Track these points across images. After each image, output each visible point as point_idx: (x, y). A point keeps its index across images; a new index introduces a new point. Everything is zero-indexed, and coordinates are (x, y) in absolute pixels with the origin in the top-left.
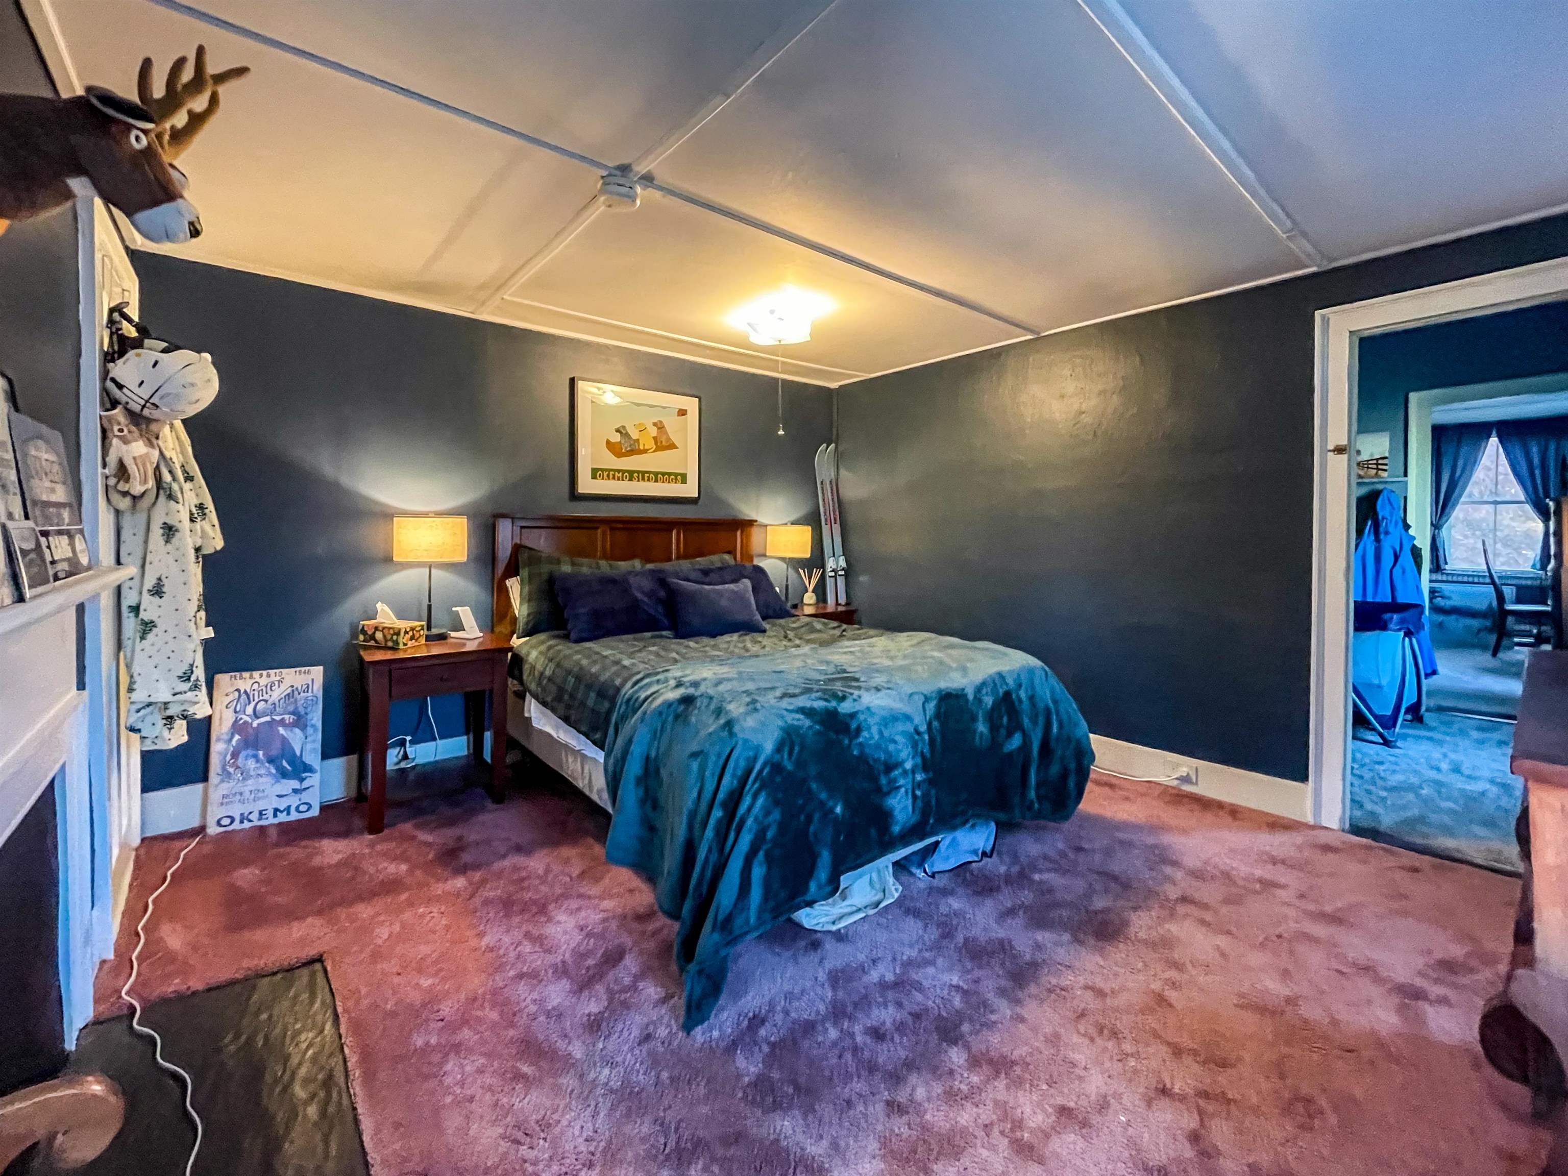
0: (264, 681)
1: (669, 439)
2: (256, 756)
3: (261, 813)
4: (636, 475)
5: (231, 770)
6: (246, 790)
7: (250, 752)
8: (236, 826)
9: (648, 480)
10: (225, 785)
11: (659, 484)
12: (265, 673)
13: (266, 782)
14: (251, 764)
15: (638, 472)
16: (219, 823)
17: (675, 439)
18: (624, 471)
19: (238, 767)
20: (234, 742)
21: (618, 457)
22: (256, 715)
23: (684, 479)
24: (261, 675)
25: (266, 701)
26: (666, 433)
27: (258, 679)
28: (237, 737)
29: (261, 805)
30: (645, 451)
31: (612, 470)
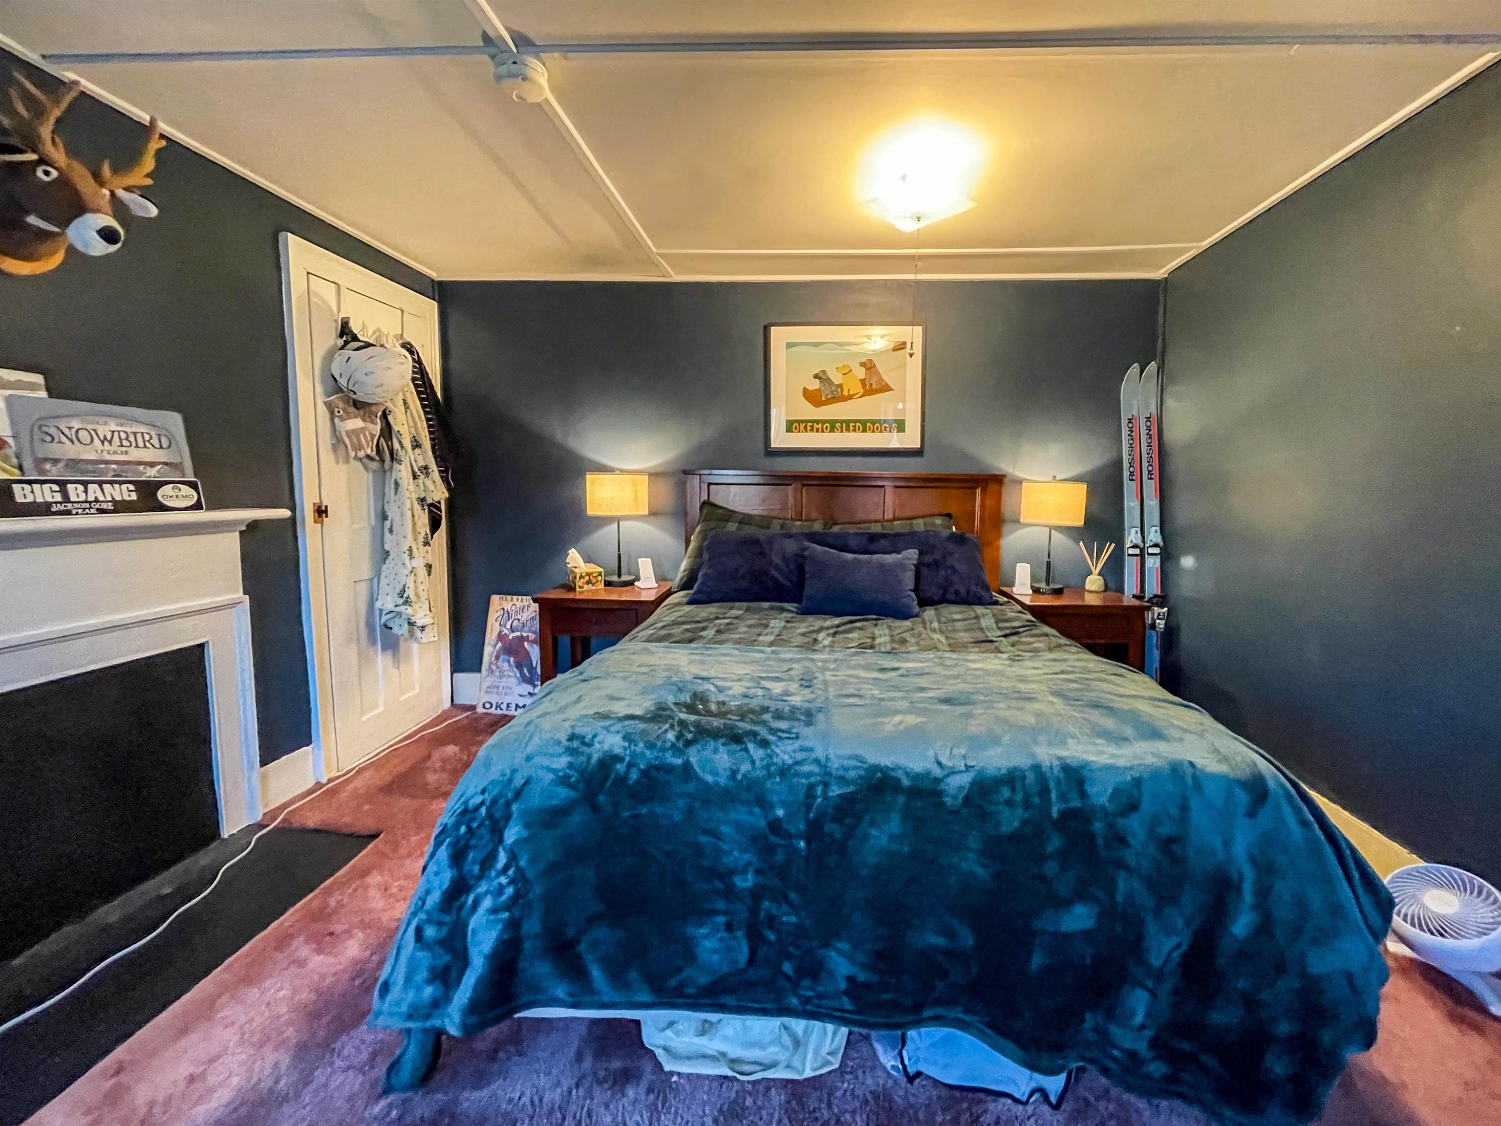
0: (519, 604)
1: (881, 379)
2: (509, 662)
3: (508, 704)
4: (839, 424)
5: (494, 668)
6: (501, 685)
7: (506, 657)
8: (493, 711)
9: (854, 430)
10: (489, 679)
11: (869, 434)
12: (520, 598)
13: (513, 682)
14: (506, 666)
15: (841, 422)
16: (484, 707)
17: (888, 378)
18: (824, 422)
19: (498, 667)
20: (497, 647)
21: (816, 406)
22: (512, 630)
23: (900, 426)
24: (518, 599)
25: (519, 620)
26: (877, 372)
27: (515, 602)
28: (500, 644)
29: (507, 699)
30: (850, 397)
31: (810, 421)
